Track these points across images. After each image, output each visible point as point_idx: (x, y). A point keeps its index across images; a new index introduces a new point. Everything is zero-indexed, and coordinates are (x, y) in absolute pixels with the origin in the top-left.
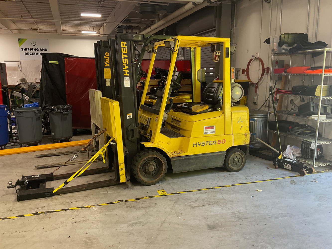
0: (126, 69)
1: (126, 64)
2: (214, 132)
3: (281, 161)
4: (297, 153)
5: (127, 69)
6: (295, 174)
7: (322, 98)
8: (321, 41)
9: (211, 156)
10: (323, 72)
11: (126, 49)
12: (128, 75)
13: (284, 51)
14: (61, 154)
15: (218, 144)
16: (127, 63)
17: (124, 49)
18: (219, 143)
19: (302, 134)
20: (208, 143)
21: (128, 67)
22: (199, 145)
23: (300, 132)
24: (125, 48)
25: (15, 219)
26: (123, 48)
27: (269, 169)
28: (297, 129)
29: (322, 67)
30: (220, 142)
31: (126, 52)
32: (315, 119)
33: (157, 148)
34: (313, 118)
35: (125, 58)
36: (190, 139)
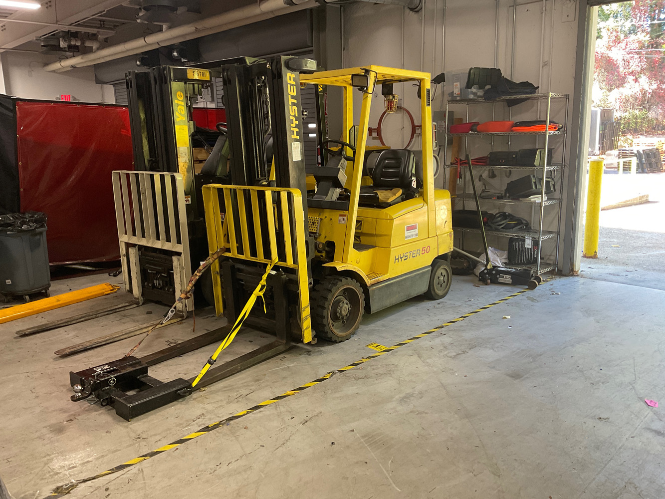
0: (294, 126)
1: (295, 116)
2: (416, 235)
3: (494, 272)
4: (503, 257)
5: (297, 126)
6: (520, 288)
7: (547, 169)
8: (527, 82)
9: (415, 275)
10: (548, 129)
11: (295, 87)
12: (298, 137)
13: (472, 95)
14: (73, 322)
15: (422, 254)
16: (297, 116)
17: (292, 87)
18: (423, 252)
19: (507, 227)
20: (412, 253)
21: (297, 122)
22: (401, 258)
23: (505, 225)
24: (293, 85)
25: (177, 449)
26: (291, 85)
27: (479, 287)
28: (501, 221)
29: (545, 122)
30: (425, 250)
31: (295, 94)
32: (537, 201)
33: (353, 271)
34: (532, 200)
35: (293, 104)
36: (390, 250)
